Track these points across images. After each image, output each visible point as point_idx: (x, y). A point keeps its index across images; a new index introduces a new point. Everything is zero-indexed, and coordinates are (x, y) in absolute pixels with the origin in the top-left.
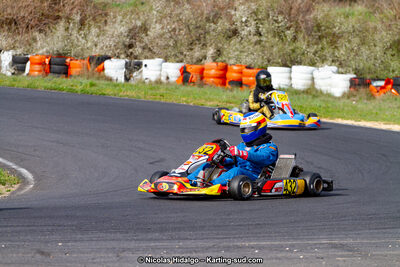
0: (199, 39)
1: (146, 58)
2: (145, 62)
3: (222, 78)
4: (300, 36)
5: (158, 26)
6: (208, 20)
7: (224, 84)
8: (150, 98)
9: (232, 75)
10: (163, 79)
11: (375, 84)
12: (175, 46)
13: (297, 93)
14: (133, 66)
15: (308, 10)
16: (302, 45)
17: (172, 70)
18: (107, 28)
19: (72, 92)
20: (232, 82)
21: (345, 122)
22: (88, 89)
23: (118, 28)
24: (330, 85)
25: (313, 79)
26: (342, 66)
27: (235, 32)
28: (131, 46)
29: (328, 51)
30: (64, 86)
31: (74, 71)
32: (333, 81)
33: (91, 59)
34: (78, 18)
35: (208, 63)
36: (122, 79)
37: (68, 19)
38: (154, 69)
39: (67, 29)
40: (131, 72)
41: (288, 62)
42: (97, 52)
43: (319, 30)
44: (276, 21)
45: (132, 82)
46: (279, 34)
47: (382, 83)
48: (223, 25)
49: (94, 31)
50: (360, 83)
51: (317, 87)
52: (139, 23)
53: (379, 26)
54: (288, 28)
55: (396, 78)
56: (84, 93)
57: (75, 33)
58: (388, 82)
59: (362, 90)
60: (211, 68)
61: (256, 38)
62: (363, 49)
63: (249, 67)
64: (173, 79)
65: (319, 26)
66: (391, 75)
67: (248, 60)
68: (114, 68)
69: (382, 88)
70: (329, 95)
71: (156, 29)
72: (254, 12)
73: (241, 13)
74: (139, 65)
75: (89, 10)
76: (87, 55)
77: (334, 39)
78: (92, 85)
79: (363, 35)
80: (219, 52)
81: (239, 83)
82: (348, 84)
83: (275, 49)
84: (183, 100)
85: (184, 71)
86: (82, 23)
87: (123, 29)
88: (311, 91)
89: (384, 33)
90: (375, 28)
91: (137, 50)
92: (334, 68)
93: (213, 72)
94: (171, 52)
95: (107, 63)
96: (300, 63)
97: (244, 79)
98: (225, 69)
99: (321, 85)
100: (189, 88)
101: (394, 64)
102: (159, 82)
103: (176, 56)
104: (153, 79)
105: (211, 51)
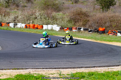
0: (29, 19)
1: (18, 23)
2: (18, 24)
3: (34, 27)
4: (50, 19)
5: (20, 16)
6: (31, 15)
7: (34, 28)
8: (20, 31)
9: (36, 26)
10: (22, 27)
11: (65, 29)
12: (24, 21)
13: (49, 30)
14: (15, 25)
15: (51, 14)
16: (50, 21)
17: (23, 25)
18: (10, 17)
19: (4, 30)
20: (36, 28)
21: (60, 36)
22: (7, 29)
23: (12, 17)
24: (56, 29)
25: (52, 27)
26: (58, 25)
27: (36, 18)
28: (15, 20)
29: (55, 22)
30: (2, 28)
31: (3, 25)
32: (56, 28)
33: (7, 23)
34: (4, 15)
35: (31, 24)
36: (13, 27)
37: (2, 15)
38: (20, 25)
39: (1, 17)
40: (15, 26)
41: (47, 24)
42: (8, 21)
43: (53, 18)
44: (45, 16)
45: (15, 28)
46: (45, 18)
47: (66, 28)
48: (34, 16)
49: (7, 17)
50: (62, 28)
51: (53, 29)
52: (16, 16)
53: (66, 17)
54: (47, 17)
55: (69, 28)
56: (6, 30)
57: (3, 18)
58: (68, 28)
59: (62, 30)
60: (31, 25)
61: (41, 19)
62: (62, 22)
63: (39, 25)
64: (24, 27)
65: (53, 17)
66: (68, 27)
67: (39, 24)
68: (11, 25)
69: (66, 29)
70: (56, 31)
71: (20, 17)
72: (40, 14)
73: (37, 14)
74: (17, 24)
75: (6, 13)
76: (6, 22)
77: (56, 20)
78: (8, 28)
79: (62, 19)
80: (33, 22)
81: (37, 28)
82: (59, 28)
83: (45, 21)
84: (27, 32)
85: (26, 26)
86: (5, 15)
87: (13, 17)
88: (52, 30)
89: (67, 18)
90: (65, 17)
91: (16, 21)
92: (57, 25)
93: (32, 26)
94: (23, 22)
95: (10, 24)
96: (50, 24)
97: (38, 27)
98: (34, 25)
99: (54, 29)
100: (27, 29)
101: (69, 25)
102: (21, 28)
103: (24, 22)
104: (20, 27)
105: (31, 22)
